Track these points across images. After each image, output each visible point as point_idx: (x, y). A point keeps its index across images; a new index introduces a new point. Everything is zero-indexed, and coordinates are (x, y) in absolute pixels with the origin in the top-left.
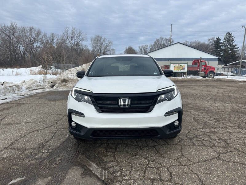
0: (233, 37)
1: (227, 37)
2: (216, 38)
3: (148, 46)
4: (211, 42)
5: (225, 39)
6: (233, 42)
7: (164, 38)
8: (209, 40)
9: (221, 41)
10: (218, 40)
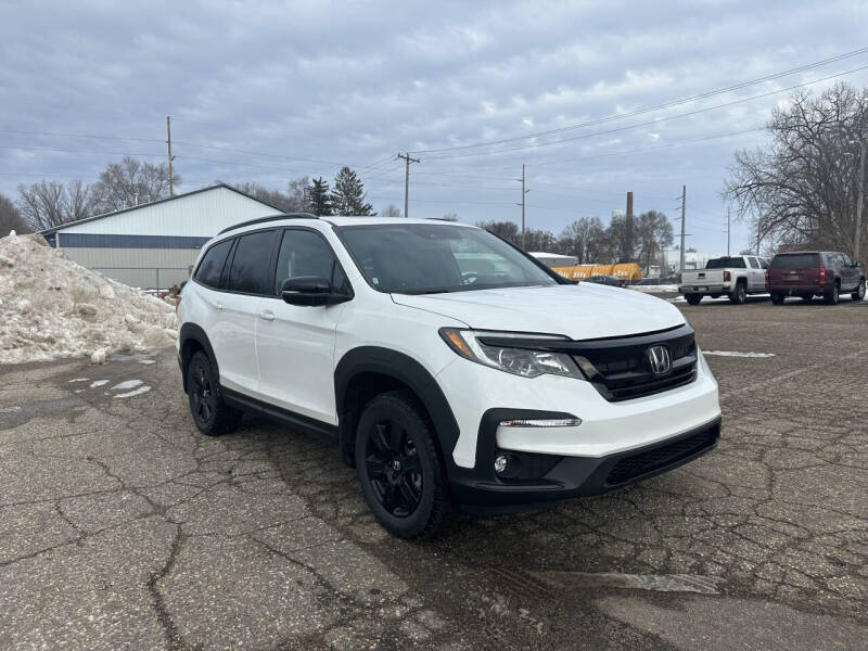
0: (359, 181)
1: (343, 181)
2: (315, 181)
3: (60, 187)
4: (299, 193)
5: (338, 186)
6: (361, 196)
7: (142, 163)
8: (293, 185)
9: (328, 193)
10: (319, 188)
